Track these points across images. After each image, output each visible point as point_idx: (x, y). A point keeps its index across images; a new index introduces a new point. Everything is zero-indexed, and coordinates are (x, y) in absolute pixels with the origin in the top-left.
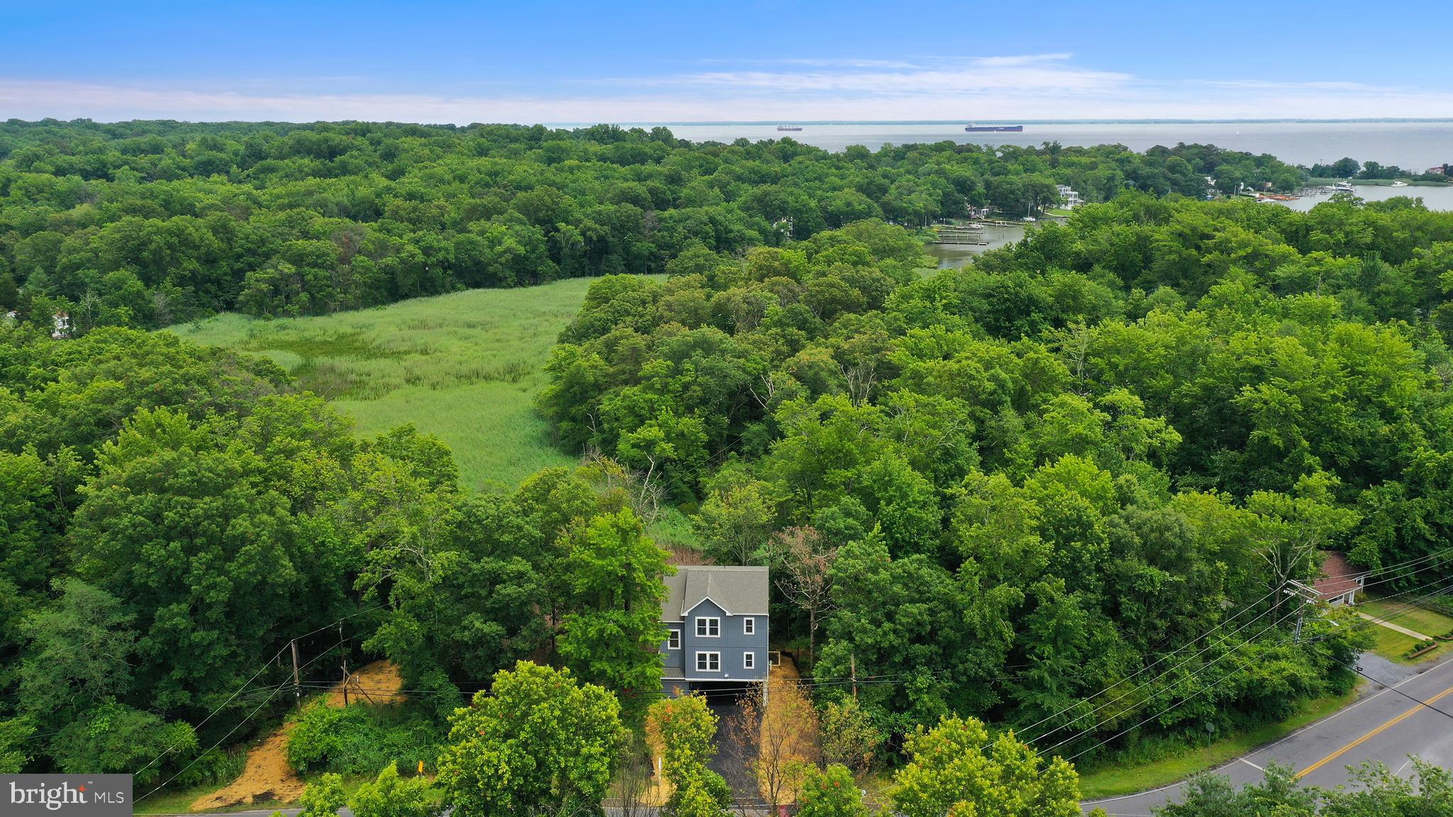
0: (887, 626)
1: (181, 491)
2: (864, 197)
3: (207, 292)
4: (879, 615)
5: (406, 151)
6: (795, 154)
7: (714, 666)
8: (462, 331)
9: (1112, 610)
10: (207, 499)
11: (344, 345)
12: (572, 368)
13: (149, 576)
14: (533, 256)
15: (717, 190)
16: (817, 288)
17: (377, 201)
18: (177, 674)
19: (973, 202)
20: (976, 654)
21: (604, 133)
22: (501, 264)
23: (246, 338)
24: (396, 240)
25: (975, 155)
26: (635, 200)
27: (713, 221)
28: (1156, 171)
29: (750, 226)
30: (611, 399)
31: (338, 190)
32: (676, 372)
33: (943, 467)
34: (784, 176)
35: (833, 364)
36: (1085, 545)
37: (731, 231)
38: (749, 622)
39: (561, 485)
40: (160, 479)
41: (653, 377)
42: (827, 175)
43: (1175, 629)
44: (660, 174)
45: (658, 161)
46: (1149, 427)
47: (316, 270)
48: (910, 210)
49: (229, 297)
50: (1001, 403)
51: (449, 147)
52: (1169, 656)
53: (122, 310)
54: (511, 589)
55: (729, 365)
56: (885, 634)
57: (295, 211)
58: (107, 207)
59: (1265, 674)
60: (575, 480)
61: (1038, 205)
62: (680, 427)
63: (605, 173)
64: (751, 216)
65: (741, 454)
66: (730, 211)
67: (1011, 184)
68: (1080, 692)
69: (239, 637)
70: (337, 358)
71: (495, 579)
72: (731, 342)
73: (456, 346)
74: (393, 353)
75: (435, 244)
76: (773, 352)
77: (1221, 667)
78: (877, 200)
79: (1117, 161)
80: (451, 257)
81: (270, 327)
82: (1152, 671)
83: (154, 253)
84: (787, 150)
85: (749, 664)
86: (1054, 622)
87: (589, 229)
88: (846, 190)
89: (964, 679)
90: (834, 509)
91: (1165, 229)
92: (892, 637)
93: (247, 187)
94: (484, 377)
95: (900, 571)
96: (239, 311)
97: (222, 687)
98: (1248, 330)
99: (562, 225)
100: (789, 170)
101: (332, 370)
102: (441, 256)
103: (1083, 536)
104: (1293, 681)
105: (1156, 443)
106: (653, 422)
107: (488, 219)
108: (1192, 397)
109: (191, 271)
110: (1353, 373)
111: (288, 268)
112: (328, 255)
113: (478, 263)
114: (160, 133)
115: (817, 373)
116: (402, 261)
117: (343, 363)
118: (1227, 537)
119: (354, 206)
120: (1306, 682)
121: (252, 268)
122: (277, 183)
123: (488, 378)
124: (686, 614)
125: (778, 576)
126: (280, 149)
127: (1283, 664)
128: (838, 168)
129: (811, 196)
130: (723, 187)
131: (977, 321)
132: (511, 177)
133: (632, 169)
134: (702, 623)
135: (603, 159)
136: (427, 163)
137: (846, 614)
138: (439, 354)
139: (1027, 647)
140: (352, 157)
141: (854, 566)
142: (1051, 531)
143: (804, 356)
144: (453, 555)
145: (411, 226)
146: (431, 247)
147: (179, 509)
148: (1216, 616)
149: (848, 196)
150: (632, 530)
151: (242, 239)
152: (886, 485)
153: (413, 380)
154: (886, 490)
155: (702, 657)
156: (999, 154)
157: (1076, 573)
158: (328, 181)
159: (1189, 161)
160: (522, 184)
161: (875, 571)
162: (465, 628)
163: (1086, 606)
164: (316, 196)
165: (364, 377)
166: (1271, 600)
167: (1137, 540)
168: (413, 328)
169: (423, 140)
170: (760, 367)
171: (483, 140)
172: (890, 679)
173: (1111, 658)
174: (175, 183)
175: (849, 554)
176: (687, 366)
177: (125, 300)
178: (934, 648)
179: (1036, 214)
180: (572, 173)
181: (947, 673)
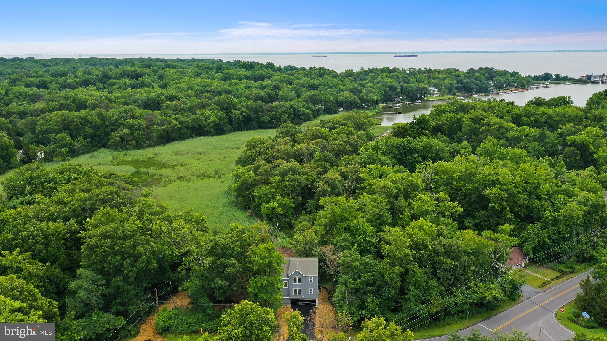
0: (358, 281)
1: (119, 239)
2: (352, 95)
3: (95, 140)
4: (356, 277)
5: (168, 76)
6: (324, 74)
7: (299, 293)
8: (197, 156)
9: (435, 274)
10: (128, 241)
11: (151, 162)
12: (243, 178)
13: (110, 268)
14: (222, 123)
15: (293, 92)
16: (334, 146)
17: (158, 99)
18: (119, 300)
19: (396, 95)
20: (388, 290)
21: (247, 65)
22: (210, 127)
23: (112, 160)
24: (169, 119)
25: (397, 74)
26: (261, 99)
27: (292, 107)
28: (470, 80)
29: (307, 109)
30: (258, 190)
31: (142, 94)
32: (282, 180)
33: (379, 221)
34: (321, 85)
35: (340, 178)
36: (425, 252)
37: (300, 111)
38: (311, 278)
39: (247, 233)
40: (112, 234)
41: (274, 183)
42: (338, 85)
43: (456, 279)
44: (271, 85)
45: (269, 78)
46: (452, 205)
47: (138, 131)
48: (371, 100)
49: (104, 142)
50: (399, 196)
51: (185, 73)
52: (454, 289)
53: (64, 150)
54: (231, 270)
55: (302, 178)
56: (358, 284)
57: (128, 106)
58: (51, 104)
59: (486, 294)
60: (252, 231)
61: (422, 96)
62: (284, 202)
63: (248, 85)
64: (307, 104)
65: (306, 212)
66: (299, 102)
67: (411, 87)
68: (423, 303)
69: (138, 287)
70: (149, 169)
71: (225, 266)
72: (302, 168)
73: (194, 163)
74: (170, 166)
75: (184, 120)
76: (317, 172)
77: (472, 292)
78: (357, 95)
79: (454, 76)
80: (190, 125)
81: (121, 155)
82: (449, 294)
83: (75, 126)
84: (322, 72)
85: (311, 293)
86: (414, 279)
87: (244, 112)
88: (345, 92)
89: (384, 298)
90: (340, 238)
91: (467, 116)
92: (360, 285)
93: (105, 93)
94: (207, 176)
95: (363, 261)
96: (108, 148)
97: (133, 304)
98: (491, 165)
99: (233, 111)
100: (322, 82)
101: (147, 173)
102: (186, 125)
103: (424, 249)
104: (495, 298)
105: (453, 211)
106: (274, 200)
107: (204, 108)
108: (470, 190)
109: (89, 133)
110: (526, 183)
111: (127, 131)
112: (143, 125)
113: (200, 126)
114: (63, 64)
115: (334, 182)
116: (171, 127)
117: (151, 171)
118: (474, 248)
119: (149, 101)
120: (500, 298)
121: (112, 131)
122: (117, 91)
123: (208, 177)
124: (290, 276)
125: (321, 261)
126: (116, 74)
127: (493, 291)
128: (342, 81)
129: (331, 95)
130: (296, 90)
131: (394, 157)
132: (211, 88)
133: (259, 83)
134: (295, 279)
135: (247, 78)
136: (176, 81)
137: (345, 277)
138: (188, 166)
139: (406, 287)
140: (146, 78)
141: (347, 260)
142: (414, 247)
143: (329, 175)
144: (212, 258)
145: (174, 112)
146: (183, 121)
147: (119, 245)
148: (471, 275)
149: (346, 95)
150: (272, 249)
151: (108, 119)
152: (358, 229)
153: (179, 178)
154: (358, 231)
155: (295, 290)
156: (407, 72)
157: (422, 261)
158: (138, 90)
159: (483, 75)
160: (216, 90)
161: (354, 261)
162: (215, 283)
163: (426, 273)
164: (133, 97)
165: (160, 177)
166: (491, 268)
167: (443, 250)
168: (177, 155)
169: (174, 70)
170: (313, 178)
171: (198, 69)
172: (359, 298)
173: (433, 291)
174: (76, 90)
175: (345, 256)
176: (286, 179)
177: (65, 146)
178: (374, 288)
179: (421, 99)
180: (235, 85)
181: (379, 296)
